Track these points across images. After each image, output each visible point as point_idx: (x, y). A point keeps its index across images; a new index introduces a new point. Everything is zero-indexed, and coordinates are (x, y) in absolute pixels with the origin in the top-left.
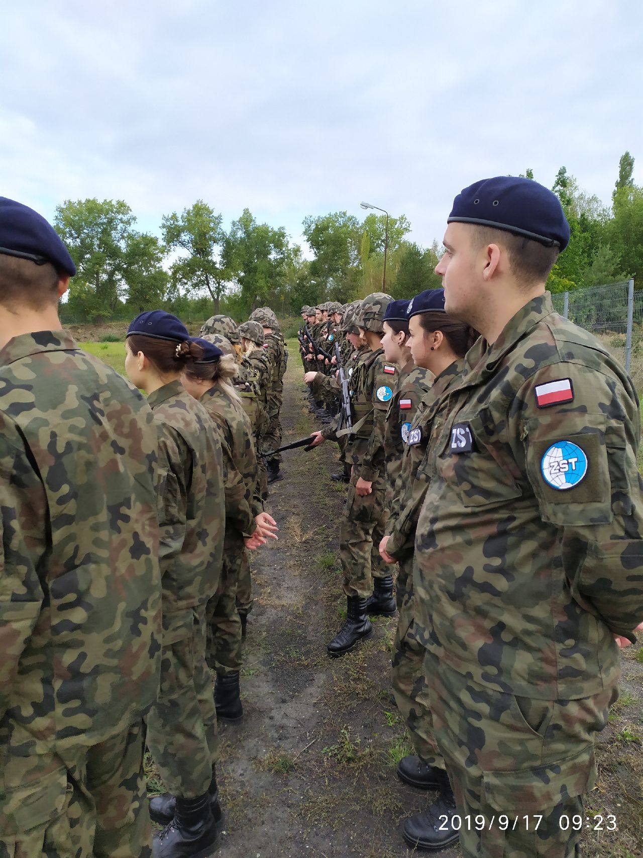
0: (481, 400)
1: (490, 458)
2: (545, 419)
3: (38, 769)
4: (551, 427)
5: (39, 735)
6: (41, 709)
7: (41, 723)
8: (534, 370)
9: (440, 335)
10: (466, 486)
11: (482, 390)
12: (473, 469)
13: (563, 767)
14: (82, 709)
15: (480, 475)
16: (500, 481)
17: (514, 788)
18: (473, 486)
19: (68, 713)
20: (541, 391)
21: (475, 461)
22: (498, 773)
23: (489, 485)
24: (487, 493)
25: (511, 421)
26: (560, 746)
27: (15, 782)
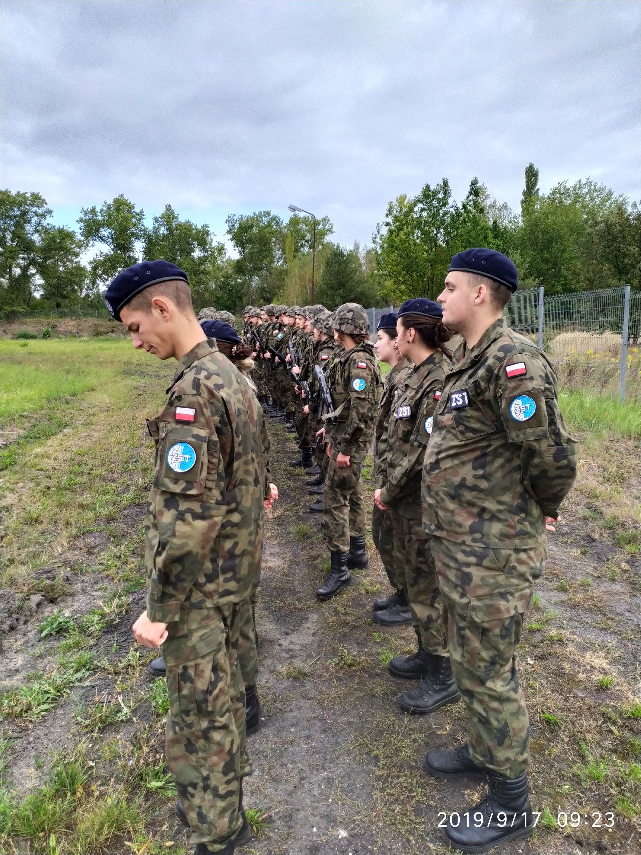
0: (470, 377)
1: (478, 409)
2: (512, 385)
3: (208, 617)
4: (515, 389)
5: (209, 595)
6: (211, 578)
7: (210, 587)
8: (504, 357)
9: (413, 331)
10: (461, 428)
11: (470, 372)
12: (468, 417)
13: (516, 595)
14: (233, 578)
15: (471, 420)
16: (482, 423)
17: (488, 606)
18: (467, 427)
19: (226, 581)
20: (509, 369)
21: (470, 412)
22: (479, 598)
23: (476, 426)
24: (474, 431)
25: (491, 387)
26: (515, 581)
27: (194, 626)
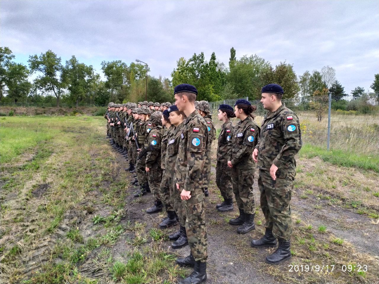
17: (281, 189)
19: (205, 180)
20: (288, 117)
24: (274, 136)
